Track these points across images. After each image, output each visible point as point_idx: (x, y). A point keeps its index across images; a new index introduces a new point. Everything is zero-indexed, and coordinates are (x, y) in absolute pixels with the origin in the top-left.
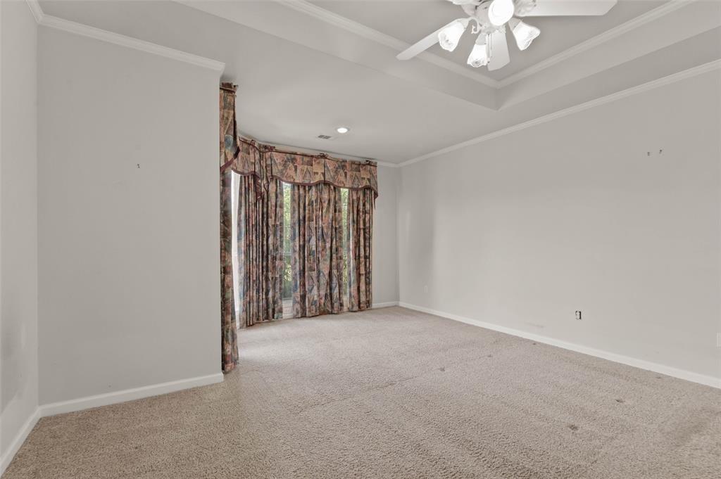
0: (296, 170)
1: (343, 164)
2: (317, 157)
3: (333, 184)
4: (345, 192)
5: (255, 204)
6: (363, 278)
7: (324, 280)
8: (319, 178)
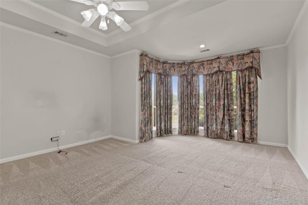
0: (204, 69)
1: (232, 58)
2: (215, 59)
3: (225, 71)
4: (234, 74)
5: (187, 87)
6: (247, 124)
7: (219, 121)
8: (215, 70)
